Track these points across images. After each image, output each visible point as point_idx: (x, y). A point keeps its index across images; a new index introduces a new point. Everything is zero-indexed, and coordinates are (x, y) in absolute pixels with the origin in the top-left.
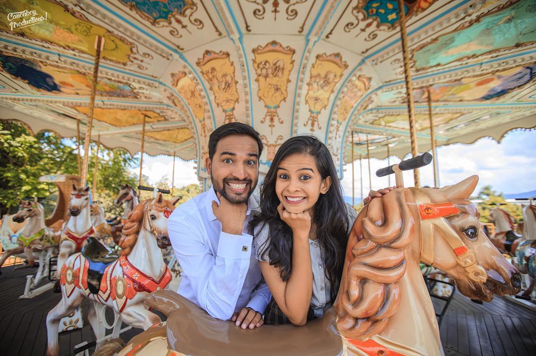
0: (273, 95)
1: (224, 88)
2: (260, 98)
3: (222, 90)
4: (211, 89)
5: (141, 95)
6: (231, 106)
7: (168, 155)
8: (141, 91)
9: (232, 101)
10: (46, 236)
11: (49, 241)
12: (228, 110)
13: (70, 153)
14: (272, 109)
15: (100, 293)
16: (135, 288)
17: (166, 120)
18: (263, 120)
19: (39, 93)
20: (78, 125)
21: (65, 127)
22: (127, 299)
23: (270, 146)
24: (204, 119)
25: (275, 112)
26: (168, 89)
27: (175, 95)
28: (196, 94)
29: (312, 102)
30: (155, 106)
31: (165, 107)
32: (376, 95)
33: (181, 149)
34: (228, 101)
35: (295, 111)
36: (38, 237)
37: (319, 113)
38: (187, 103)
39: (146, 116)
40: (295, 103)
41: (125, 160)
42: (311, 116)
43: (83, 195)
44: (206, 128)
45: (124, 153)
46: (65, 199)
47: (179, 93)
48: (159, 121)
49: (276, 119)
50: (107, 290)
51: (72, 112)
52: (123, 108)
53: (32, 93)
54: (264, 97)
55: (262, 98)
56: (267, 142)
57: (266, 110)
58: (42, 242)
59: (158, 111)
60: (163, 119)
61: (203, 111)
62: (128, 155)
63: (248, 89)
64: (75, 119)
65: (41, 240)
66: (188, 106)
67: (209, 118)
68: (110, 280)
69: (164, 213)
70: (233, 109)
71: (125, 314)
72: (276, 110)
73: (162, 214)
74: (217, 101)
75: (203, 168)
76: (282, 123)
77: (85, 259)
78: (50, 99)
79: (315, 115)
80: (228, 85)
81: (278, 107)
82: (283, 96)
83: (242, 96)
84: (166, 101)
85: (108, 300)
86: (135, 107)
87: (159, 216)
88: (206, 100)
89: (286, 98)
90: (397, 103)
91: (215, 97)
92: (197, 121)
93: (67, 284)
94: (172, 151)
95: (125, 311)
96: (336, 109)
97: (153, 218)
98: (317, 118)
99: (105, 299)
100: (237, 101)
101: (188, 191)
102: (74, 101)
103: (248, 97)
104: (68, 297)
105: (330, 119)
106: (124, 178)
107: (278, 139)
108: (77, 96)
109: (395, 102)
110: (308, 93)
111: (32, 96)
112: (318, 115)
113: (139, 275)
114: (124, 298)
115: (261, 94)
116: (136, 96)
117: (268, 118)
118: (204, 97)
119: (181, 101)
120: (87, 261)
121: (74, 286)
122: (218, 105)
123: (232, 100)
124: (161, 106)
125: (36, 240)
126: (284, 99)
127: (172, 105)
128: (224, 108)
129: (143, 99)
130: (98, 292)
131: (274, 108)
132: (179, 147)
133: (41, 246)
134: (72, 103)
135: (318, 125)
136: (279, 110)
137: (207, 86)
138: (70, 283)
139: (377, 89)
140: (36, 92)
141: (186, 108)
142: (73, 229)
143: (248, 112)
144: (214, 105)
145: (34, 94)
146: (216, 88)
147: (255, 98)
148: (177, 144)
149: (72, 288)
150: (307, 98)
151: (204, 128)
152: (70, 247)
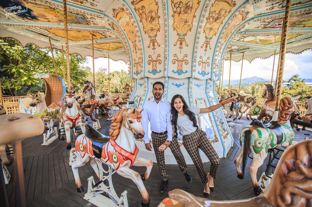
0: (183, 27)
1: (150, 21)
2: (174, 29)
3: (148, 22)
4: (141, 21)
5: (91, 22)
6: (155, 33)
7: (104, 57)
8: (91, 20)
9: (155, 31)
10: (49, 113)
11: (51, 116)
12: (152, 36)
13: (45, 56)
14: (182, 37)
15: (102, 158)
16: (124, 159)
17: (106, 38)
18: (175, 44)
19: (24, 21)
20: (50, 41)
21: (41, 41)
22: (119, 164)
23: (179, 61)
24: (135, 41)
25: (183, 39)
26: (110, 19)
27: (115, 23)
28: (130, 24)
29: (207, 31)
30: (100, 29)
31: (106, 30)
32: (249, 24)
33: (113, 54)
34: (152, 30)
35: (196, 37)
36: (45, 114)
37: (211, 38)
38: (123, 30)
39: (93, 35)
40: (197, 32)
41: (78, 60)
42: (206, 41)
43: (73, 96)
44: (136, 47)
45: (77, 56)
46: (50, 87)
47: (117, 22)
48: (101, 38)
49: (184, 43)
50: (106, 157)
51: (46, 32)
52: (78, 30)
53: (19, 21)
54: (177, 27)
55: (176, 28)
56: (178, 58)
57: (177, 37)
58: (48, 117)
59: (102, 32)
60: (104, 37)
61: (134, 35)
62: (79, 57)
63: (166, 23)
64: (48, 36)
65: (47, 115)
66: (124, 31)
67: (140, 41)
68: (107, 152)
69: (137, 119)
70: (156, 35)
71: (119, 171)
72: (184, 37)
73: (136, 120)
74: (145, 29)
75: (135, 73)
76: (187, 46)
77: (88, 139)
78: (31, 25)
79: (208, 40)
80: (153, 19)
81: (186, 35)
82: (189, 27)
83: (162, 27)
84: (108, 26)
85: (107, 162)
86: (87, 30)
87: (134, 122)
88: (137, 29)
89: (191, 29)
90: (260, 28)
91: (144, 27)
92: (130, 42)
93: (80, 151)
94: (107, 55)
95: (119, 169)
96: (222, 35)
97: (131, 122)
98: (209, 42)
99: (105, 162)
100: (159, 30)
101: (113, 75)
102: (47, 26)
103: (166, 28)
104: (83, 158)
105: (217, 42)
106: (77, 71)
107: (184, 57)
108: (48, 22)
109: (259, 27)
110: (206, 25)
111: (20, 23)
112: (210, 40)
113: (124, 152)
114: (118, 163)
115: (175, 26)
116: (88, 23)
117: (179, 42)
118: (136, 27)
119: (119, 28)
120: (90, 140)
121: (85, 152)
122: (145, 32)
123: (155, 29)
124: (104, 30)
125: (44, 115)
126: (190, 30)
127: (112, 29)
128: (150, 34)
129: (92, 25)
130: (101, 158)
131: (183, 36)
132: (111, 53)
133: (47, 119)
134: (46, 27)
135: (210, 46)
136: (186, 37)
137: (139, 19)
138: (83, 151)
139: (250, 20)
140: (22, 20)
141: (122, 33)
142: (69, 115)
143: (166, 39)
144: (143, 33)
145: (20, 21)
146: (144, 21)
147: (171, 29)
148: (110, 51)
149: (84, 154)
150: (205, 29)
151: (135, 47)
152: (70, 124)
